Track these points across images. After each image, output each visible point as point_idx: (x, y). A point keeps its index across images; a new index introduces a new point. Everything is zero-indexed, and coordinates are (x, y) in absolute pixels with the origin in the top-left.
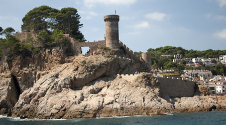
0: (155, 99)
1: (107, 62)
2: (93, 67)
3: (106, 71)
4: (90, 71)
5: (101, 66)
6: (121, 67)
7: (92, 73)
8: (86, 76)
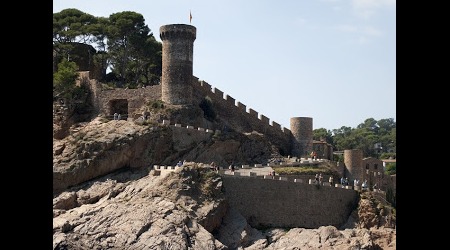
0: (179, 230)
1: (134, 135)
2: (96, 146)
3: (131, 158)
4: (87, 156)
5: (115, 146)
6: (176, 148)
7: (88, 160)
8: (73, 167)
